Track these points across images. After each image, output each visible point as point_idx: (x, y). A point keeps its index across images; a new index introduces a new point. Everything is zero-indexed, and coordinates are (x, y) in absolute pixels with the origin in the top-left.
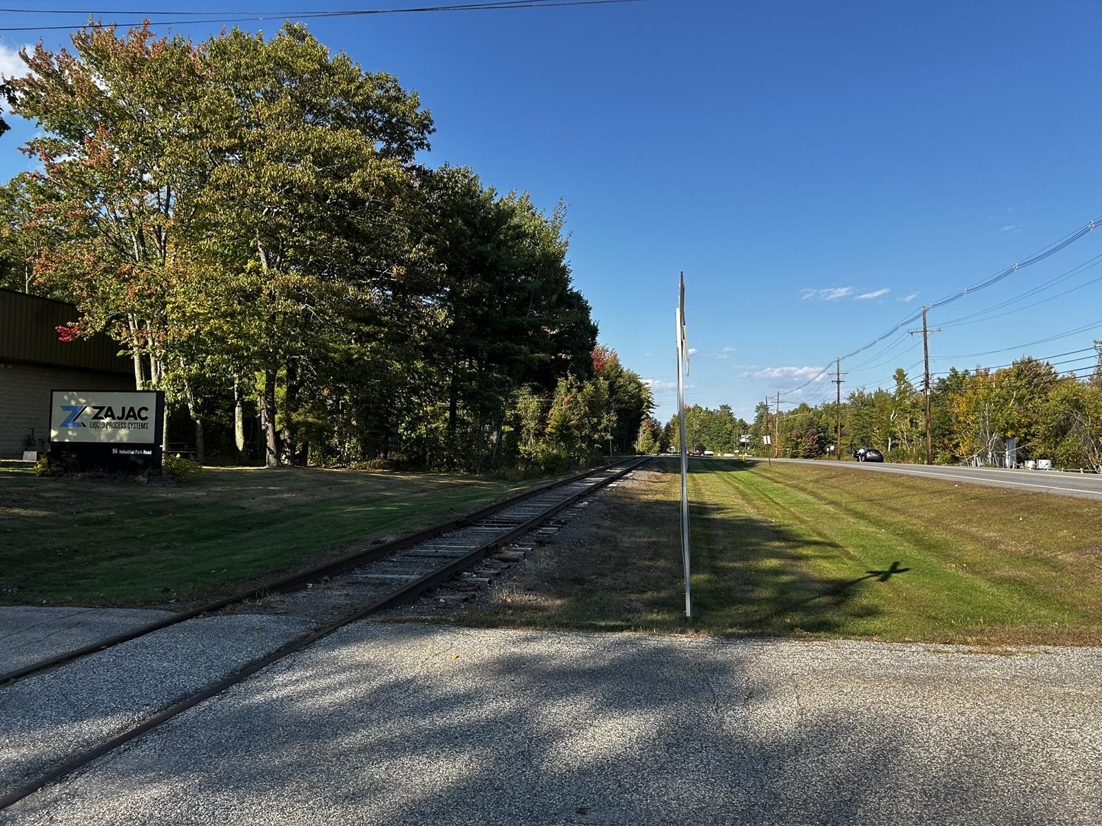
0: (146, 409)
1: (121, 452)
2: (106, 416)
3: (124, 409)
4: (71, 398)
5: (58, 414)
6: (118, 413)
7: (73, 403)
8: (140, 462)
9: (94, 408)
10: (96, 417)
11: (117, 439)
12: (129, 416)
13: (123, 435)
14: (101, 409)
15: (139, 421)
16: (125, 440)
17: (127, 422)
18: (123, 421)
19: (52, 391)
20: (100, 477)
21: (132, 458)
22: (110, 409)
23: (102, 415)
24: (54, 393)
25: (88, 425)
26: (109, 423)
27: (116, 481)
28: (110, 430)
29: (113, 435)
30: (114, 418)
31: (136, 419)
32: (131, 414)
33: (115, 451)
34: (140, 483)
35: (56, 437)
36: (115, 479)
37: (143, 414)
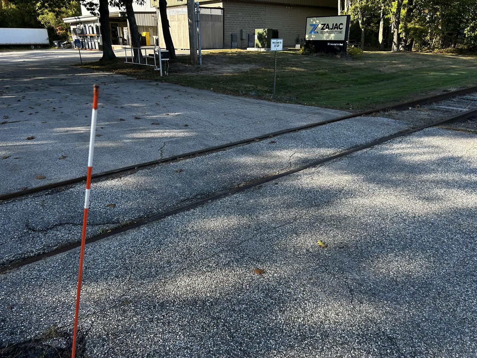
0: (342, 24)
1: (331, 44)
2: (326, 28)
3: (333, 24)
4: (314, 20)
5: (309, 28)
6: (331, 27)
7: (314, 23)
8: (338, 49)
9: (322, 24)
10: (323, 29)
11: (330, 39)
12: (335, 28)
13: (332, 37)
14: (324, 25)
15: (339, 30)
16: (333, 39)
17: (334, 30)
18: (333, 30)
19: (307, 17)
20: (322, 55)
21: (336, 47)
22: (328, 25)
23: (325, 28)
24: (308, 18)
25: (319, 32)
26: (327, 32)
27: (329, 57)
28: (327, 34)
29: (328, 37)
30: (329, 29)
31: (338, 29)
32: (336, 27)
33: (329, 44)
34: (338, 58)
35: (308, 38)
36: (328, 56)
37: (341, 27)
